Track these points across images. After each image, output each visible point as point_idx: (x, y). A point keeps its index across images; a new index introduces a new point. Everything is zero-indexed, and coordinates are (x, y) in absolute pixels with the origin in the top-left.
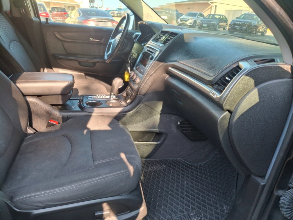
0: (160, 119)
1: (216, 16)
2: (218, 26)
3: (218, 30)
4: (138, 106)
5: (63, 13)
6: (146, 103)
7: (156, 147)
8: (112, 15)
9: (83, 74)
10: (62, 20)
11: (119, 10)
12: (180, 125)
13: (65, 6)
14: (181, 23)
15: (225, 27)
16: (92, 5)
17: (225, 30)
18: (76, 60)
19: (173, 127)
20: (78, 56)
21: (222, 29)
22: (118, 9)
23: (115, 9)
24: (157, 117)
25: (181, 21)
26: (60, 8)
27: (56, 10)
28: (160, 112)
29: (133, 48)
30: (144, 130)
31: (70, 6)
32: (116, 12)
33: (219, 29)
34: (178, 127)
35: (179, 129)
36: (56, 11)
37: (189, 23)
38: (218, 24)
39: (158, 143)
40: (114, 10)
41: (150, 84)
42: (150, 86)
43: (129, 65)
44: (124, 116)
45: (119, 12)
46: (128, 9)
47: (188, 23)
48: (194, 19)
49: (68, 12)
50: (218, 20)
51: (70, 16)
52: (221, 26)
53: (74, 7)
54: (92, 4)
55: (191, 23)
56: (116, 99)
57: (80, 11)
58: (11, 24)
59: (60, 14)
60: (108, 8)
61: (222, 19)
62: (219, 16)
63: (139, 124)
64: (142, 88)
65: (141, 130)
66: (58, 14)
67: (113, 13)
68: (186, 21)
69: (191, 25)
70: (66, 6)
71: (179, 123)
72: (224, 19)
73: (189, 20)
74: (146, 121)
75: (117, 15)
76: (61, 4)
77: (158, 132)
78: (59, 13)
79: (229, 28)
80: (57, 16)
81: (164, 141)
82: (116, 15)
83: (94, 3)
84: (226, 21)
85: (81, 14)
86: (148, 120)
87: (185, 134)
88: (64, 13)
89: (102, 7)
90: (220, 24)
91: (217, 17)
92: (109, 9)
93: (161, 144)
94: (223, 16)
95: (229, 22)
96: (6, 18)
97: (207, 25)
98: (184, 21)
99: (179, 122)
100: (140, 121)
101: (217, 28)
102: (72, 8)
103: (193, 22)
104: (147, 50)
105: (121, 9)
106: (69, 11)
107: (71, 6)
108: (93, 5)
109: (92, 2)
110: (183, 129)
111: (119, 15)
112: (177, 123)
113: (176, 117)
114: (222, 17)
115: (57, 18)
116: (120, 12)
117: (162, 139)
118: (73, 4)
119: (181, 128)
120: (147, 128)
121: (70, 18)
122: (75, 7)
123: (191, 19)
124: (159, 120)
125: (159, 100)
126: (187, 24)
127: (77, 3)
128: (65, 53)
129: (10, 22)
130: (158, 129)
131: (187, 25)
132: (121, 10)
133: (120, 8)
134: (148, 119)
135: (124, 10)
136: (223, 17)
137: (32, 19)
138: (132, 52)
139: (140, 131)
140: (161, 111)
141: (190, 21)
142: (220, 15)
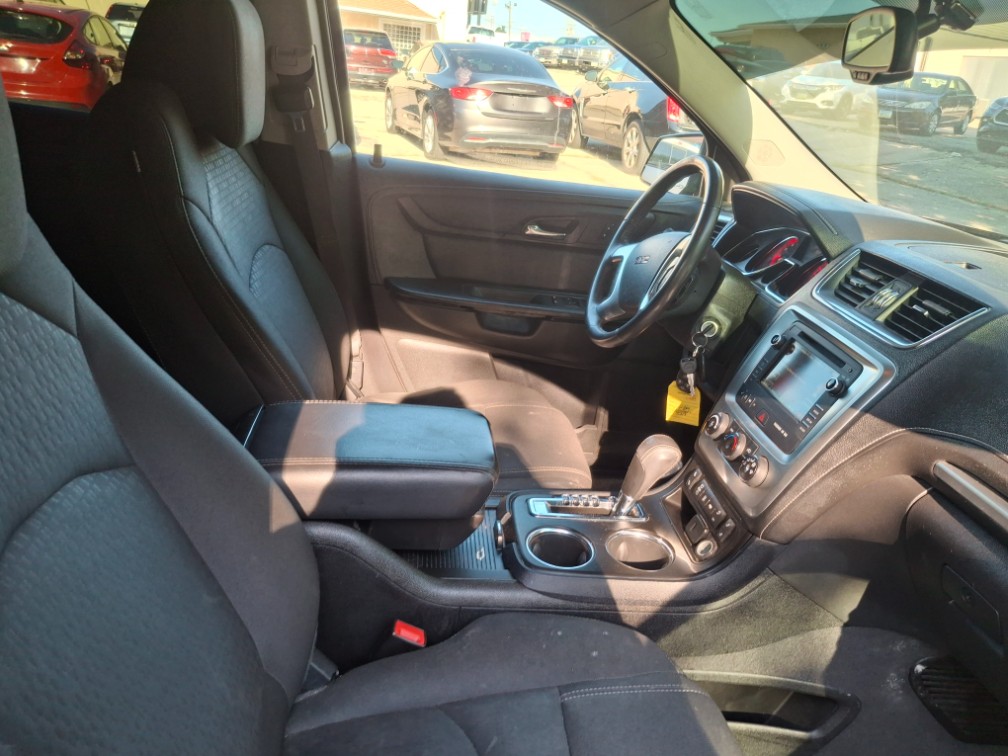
0: (841, 643)
1: (928, 81)
2: (936, 117)
3: (935, 133)
4: (750, 584)
5: (379, 50)
6: (789, 577)
7: (799, 749)
8: (542, 60)
9: (486, 356)
10: (373, 74)
11: (566, 43)
12: (923, 672)
13: (385, 25)
14: (793, 99)
15: (962, 123)
16: (474, 23)
17: (962, 133)
18: (470, 309)
19: (894, 682)
20: (478, 290)
21: (950, 129)
22: (563, 41)
23: (553, 41)
24: (827, 637)
25: (794, 92)
26: (371, 33)
27: (358, 40)
28: (846, 619)
29: (716, 297)
30: (760, 680)
31: (402, 27)
32: (557, 51)
33: (938, 130)
34: (911, 684)
35: (915, 690)
36: (357, 44)
37: (823, 102)
38: (938, 111)
39: (815, 734)
40: (548, 44)
41: (822, 506)
42: (823, 512)
43: (694, 363)
44: (684, 620)
45: (566, 49)
46: (603, 41)
47: (818, 101)
48: (843, 90)
49: (398, 45)
50: (938, 97)
51: (406, 69)
52: (949, 118)
53: (415, 29)
54: (474, 18)
55: (830, 103)
56: (644, 520)
57: (443, 53)
58: (259, 179)
59: (370, 55)
60: (526, 34)
61: (953, 93)
62: (945, 82)
63: (740, 656)
64: (781, 516)
65: (749, 679)
66: (361, 54)
67: (547, 54)
68: (813, 95)
69: (832, 108)
70: (390, 26)
71: (919, 668)
72: (963, 92)
73: (823, 89)
74: (777, 644)
75: (559, 61)
76: (374, 19)
77: (823, 694)
78: (366, 50)
79: (982, 129)
80: (358, 62)
81: (838, 731)
82: (554, 62)
83: (483, 16)
84: (967, 98)
85: (445, 66)
86: (785, 641)
87: (936, 713)
88: (383, 53)
89: (506, 29)
90: (943, 111)
91: (935, 84)
92: (532, 39)
93: (824, 742)
94: (958, 80)
95: (981, 108)
96: (242, 157)
97: (894, 113)
98: (805, 95)
99: (922, 664)
100: (750, 644)
101: (931, 127)
102: (409, 32)
103: (838, 100)
104: (799, 331)
105: (574, 41)
106: (399, 43)
107: (407, 28)
108: (479, 23)
109: (475, 14)
110: (931, 692)
111: (565, 61)
112: (912, 669)
113: (914, 642)
114: (952, 85)
115: (357, 69)
116: (570, 52)
117: (833, 722)
118: (413, 19)
119: (926, 686)
120: (776, 673)
121: (406, 74)
122: (419, 29)
123: (831, 86)
124: (831, 649)
125: (854, 572)
126: (815, 105)
127: (426, 15)
128: (431, 275)
129: (252, 170)
130: (825, 684)
131: (814, 107)
132: (576, 45)
133: (570, 36)
134: (785, 637)
135: (584, 43)
136: (957, 86)
137: (328, 153)
138: (707, 314)
139: (741, 682)
140: (852, 615)
141: (829, 95)
142: (949, 79)
